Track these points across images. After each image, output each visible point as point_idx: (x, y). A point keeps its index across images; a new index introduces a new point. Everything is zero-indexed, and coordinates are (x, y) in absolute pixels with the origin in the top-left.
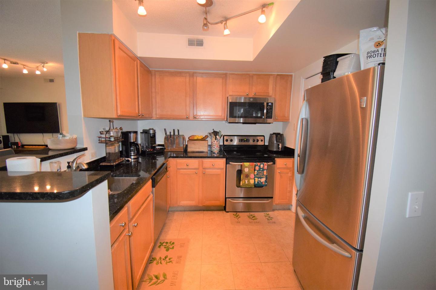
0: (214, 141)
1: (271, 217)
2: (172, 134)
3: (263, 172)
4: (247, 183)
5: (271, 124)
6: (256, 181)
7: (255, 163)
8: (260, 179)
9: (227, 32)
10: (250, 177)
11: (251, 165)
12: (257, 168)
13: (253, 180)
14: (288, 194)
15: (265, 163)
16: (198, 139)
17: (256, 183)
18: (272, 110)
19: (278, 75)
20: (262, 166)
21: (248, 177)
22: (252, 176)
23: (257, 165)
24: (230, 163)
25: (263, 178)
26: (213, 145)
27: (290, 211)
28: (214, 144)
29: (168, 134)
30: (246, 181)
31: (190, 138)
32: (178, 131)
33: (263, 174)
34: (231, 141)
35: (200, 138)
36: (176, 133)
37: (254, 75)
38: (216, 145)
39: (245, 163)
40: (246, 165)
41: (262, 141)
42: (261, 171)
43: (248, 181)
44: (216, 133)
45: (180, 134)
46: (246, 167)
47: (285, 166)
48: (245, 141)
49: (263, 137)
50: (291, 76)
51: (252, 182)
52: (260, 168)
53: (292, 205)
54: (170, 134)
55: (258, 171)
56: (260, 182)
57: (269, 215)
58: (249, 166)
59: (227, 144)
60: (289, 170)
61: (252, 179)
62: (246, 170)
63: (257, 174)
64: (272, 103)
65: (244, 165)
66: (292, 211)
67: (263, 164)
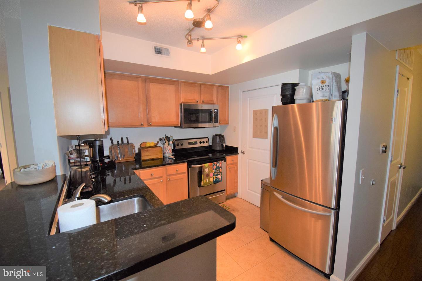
0: (167, 147)
1: (227, 206)
2: (120, 142)
3: (219, 170)
4: (208, 182)
5: (216, 127)
6: (215, 178)
7: (213, 163)
8: (217, 176)
9: (203, 50)
10: (210, 176)
11: (210, 165)
12: (215, 167)
13: (213, 178)
14: (235, 184)
15: (220, 162)
16: (150, 146)
17: (215, 180)
18: (218, 116)
19: (219, 86)
20: (218, 164)
21: (208, 176)
22: (211, 175)
23: (215, 165)
24: (192, 166)
25: (219, 175)
26: (167, 151)
27: (236, 198)
28: (167, 149)
29: (115, 142)
30: (207, 180)
31: (142, 146)
32: (127, 139)
33: (219, 172)
34: (182, 145)
35: (152, 145)
36: (125, 141)
37: (202, 84)
38: (169, 150)
39: (205, 164)
40: (206, 166)
41: (207, 142)
42: (218, 169)
43: (209, 180)
44: (168, 139)
45: (129, 142)
46: (206, 168)
47: (232, 162)
48: (193, 143)
49: (207, 139)
50: (228, 87)
51: (212, 180)
52: (217, 167)
53: (238, 193)
54: (118, 143)
55: (215, 169)
56: (217, 178)
57: (225, 205)
58: (208, 166)
59: (178, 148)
60: (235, 165)
61: (211, 177)
62: (207, 170)
63: (215, 173)
64: (217, 110)
65: (205, 166)
66: (238, 198)
67: (219, 163)
